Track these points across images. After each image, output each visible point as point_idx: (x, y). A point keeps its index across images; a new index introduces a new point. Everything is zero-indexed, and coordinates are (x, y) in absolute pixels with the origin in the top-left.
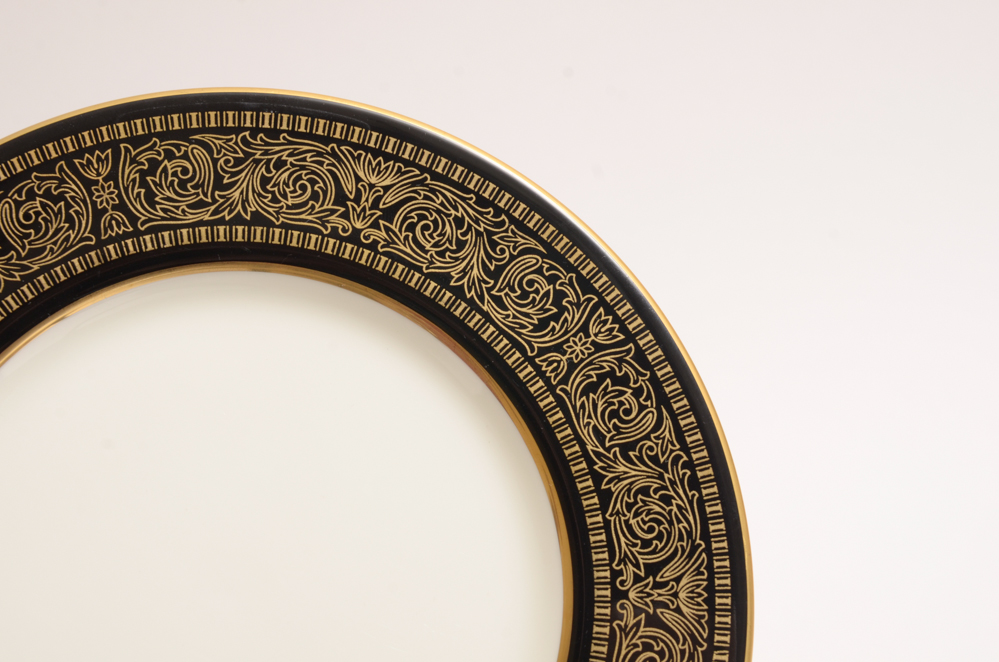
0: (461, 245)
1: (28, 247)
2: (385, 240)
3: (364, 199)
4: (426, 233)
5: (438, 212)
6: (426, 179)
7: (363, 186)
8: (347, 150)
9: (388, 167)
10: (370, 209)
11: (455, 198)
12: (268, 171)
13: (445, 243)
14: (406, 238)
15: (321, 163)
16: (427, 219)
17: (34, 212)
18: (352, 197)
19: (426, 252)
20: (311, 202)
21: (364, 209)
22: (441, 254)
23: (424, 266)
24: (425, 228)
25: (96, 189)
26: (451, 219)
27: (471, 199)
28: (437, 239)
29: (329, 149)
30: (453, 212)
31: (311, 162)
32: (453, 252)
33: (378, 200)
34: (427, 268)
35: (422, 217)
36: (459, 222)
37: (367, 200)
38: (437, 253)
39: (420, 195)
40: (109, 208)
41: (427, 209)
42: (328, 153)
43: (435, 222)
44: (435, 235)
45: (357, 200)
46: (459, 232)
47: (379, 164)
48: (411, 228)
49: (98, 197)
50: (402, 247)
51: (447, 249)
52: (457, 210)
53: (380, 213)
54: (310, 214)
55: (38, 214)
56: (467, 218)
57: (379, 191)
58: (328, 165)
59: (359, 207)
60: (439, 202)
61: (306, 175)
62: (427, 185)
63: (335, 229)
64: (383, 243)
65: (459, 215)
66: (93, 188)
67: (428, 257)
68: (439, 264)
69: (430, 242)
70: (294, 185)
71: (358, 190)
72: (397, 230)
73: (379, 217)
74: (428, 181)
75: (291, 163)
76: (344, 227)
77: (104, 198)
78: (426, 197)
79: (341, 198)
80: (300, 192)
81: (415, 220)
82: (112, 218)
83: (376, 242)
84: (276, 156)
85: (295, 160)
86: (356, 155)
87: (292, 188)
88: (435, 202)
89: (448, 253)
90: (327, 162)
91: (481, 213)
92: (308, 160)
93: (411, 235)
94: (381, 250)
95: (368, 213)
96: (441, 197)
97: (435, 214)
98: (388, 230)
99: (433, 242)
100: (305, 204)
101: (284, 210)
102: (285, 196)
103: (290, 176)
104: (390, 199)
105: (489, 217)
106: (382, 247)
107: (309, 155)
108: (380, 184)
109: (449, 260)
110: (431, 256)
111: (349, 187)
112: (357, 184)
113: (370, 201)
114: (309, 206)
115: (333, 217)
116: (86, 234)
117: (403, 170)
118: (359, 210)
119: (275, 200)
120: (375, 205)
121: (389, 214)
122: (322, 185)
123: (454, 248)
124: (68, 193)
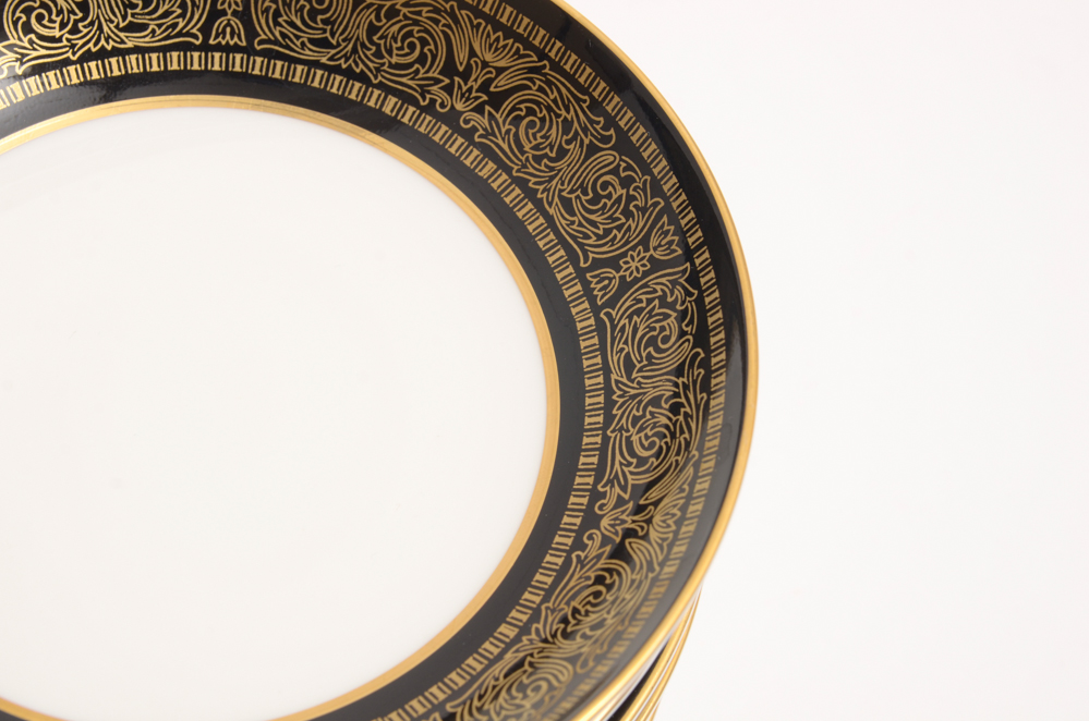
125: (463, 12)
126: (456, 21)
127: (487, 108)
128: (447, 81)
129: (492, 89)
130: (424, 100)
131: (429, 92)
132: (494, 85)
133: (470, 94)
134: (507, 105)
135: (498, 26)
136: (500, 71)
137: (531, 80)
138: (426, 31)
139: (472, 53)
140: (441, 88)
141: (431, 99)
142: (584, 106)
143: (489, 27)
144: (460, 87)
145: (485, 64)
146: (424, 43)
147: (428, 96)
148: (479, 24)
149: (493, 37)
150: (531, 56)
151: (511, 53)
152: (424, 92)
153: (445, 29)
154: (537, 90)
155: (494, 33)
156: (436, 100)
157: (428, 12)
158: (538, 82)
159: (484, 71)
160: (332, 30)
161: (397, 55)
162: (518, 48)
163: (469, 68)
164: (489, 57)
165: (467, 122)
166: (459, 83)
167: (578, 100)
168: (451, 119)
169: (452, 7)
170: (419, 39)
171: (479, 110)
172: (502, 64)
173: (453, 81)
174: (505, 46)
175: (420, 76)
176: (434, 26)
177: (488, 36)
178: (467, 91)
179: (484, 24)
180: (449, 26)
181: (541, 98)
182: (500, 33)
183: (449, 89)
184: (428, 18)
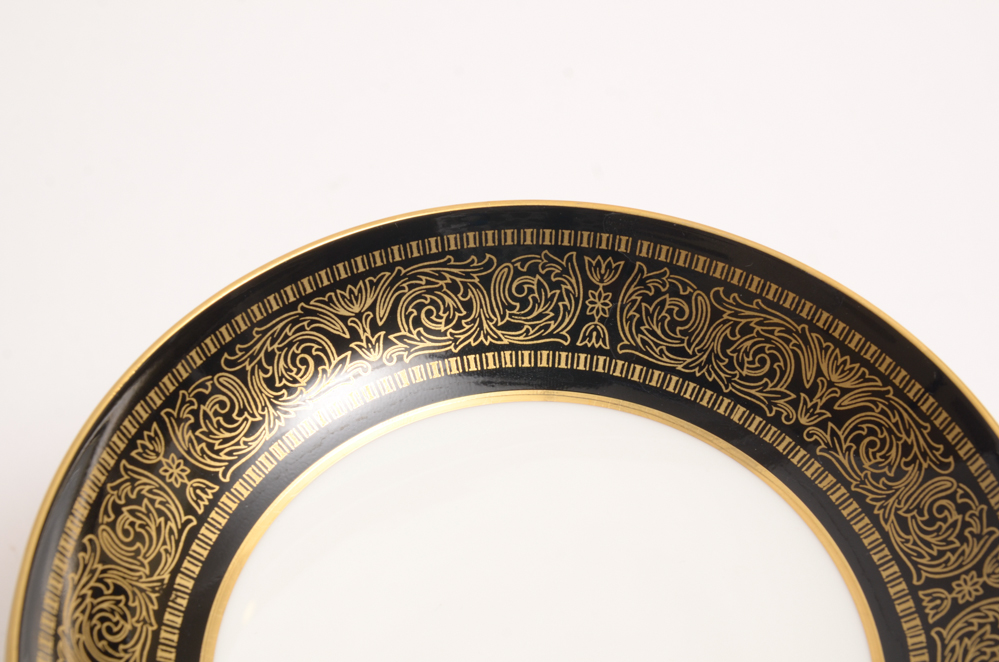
0: (900, 475)
1: (507, 318)
2: (827, 444)
3: (819, 395)
4: (871, 451)
5: (890, 431)
6: (888, 392)
7: (822, 381)
8: (817, 338)
9: (853, 368)
10: (821, 408)
11: (911, 422)
12: (733, 334)
13: (884, 467)
14: (849, 448)
15: (788, 341)
16: (876, 436)
17: (528, 288)
18: (807, 386)
19: (862, 470)
20: (765, 380)
21: (815, 406)
22: (876, 477)
23: (855, 483)
24: (872, 444)
25: (592, 294)
26: (900, 443)
27: (926, 428)
28: (879, 460)
29: (799, 328)
30: (904, 436)
31: (780, 337)
32: (890, 479)
33: (833, 401)
34: (857, 486)
35: (872, 432)
36: (907, 449)
37: (821, 398)
38: (873, 475)
39: (877, 407)
40: (597, 318)
41: (880, 425)
42: (797, 332)
43: (883, 441)
44: (878, 455)
45: (812, 393)
46: (904, 459)
47: (844, 363)
48: (858, 440)
49: (591, 303)
50: (841, 457)
51: (884, 474)
52: (908, 436)
53: (829, 415)
54: (760, 391)
55: (531, 291)
56: (915, 449)
57: (836, 392)
58: (794, 345)
59: (811, 401)
60: (894, 421)
61: (769, 349)
62: (888, 399)
63: (779, 414)
64: (823, 446)
65: (909, 441)
66: (590, 291)
67: (862, 475)
68: (869, 487)
69: (870, 460)
70: (754, 357)
71: (815, 383)
72: (842, 438)
73: (828, 419)
74: (890, 396)
75: (758, 332)
76: (788, 415)
77: (596, 306)
78: (883, 412)
79: (797, 385)
80: (757, 365)
81: (864, 433)
82: (595, 329)
83: (817, 443)
84: (744, 321)
85: (763, 330)
86: (824, 345)
87: (751, 359)
88: (890, 420)
89: (883, 479)
90: (794, 341)
91: (932, 448)
92: (776, 334)
93: (854, 447)
94: (818, 453)
95: (818, 411)
96: (897, 418)
97: (885, 433)
98: (834, 434)
99: (874, 461)
100: (760, 379)
101: (736, 379)
102: (741, 365)
103: (752, 346)
104: (846, 403)
105: (937, 454)
106: (822, 450)
107: (778, 329)
108: (840, 385)
109: (881, 486)
110: (866, 476)
111: (809, 375)
112: (816, 378)
113: (824, 400)
114: (763, 382)
115: (782, 401)
116: (564, 333)
117: (867, 376)
118: (810, 404)
119: (730, 366)
120: (828, 405)
121: (840, 418)
122: (782, 364)
123: (892, 475)
124: (565, 284)
125: (814, 335)
126: (806, 343)
127: (830, 424)
128: (793, 396)
129: (836, 407)
130: (771, 412)
131: (776, 405)
132: (838, 404)
133: (815, 410)
134: (850, 423)
135: (845, 350)
136: (845, 391)
137: (874, 402)
138: (777, 349)
139: (819, 373)
140: (786, 402)
141: (777, 411)
142: (925, 432)
143: (837, 351)
144: (805, 403)
145: (831, 384)
146: (774, 359)
147: (775, 409)
148: (828, 347)
149: (840, 360)
150: (876, 381)
151: (857, 376)
152: (771, 404)
153: (795, 348)
154: (879, 413)
155: (842, 357)
156: (782, 413)
157: (780, 331)
158: (881, 406)
159: (830, 390)
160: (689, 340)
161: (748, 368)
162: (864, 373)
163: (815, 386)
164: (835, 378)
165: (810, 435)
166: (805, 399)
167: (919, 426)
168: (796, 431)
169: (803, 329)
170: (770, 355)
171: (822, 425)
172: (847, 385)
173: (799, 397)
174: (851, 370)
175: (768, 389)
176: (785, 345)
177: (836, 358)
178: (811, 407)
179: (832, 347)
180: (799, 347)
181: (883, 420)
182: (848, 357)
183: (794, 404)
184: (779, 337)
